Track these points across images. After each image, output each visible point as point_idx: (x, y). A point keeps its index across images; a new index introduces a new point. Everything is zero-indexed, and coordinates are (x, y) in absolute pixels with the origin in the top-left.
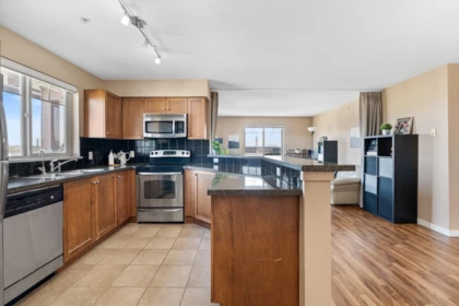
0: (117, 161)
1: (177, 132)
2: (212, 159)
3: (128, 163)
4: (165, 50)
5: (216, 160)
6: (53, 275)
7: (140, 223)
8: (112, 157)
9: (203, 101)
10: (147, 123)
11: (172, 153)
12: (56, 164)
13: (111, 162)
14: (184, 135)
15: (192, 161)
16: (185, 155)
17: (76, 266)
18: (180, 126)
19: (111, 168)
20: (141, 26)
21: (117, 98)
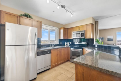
0: (67, 45)
1: (81, 36)
2: (95, 45)
3: (70, 45)
4: (74, 12)
5: (96, 46)
6: (49, 69)
7: (71, 62)
8: (66, 43)
9: (91, 25)
10: (73, 34)
11: (81, 43)
12: (53, 45)
13: (65, 45)
14: (84, 37)
15: (87, 46)
16: (85, 44)
17: (54, 69)
18: (83, 34)
19: (65, 46)
20: (64, 7)
21: (66, 29)
